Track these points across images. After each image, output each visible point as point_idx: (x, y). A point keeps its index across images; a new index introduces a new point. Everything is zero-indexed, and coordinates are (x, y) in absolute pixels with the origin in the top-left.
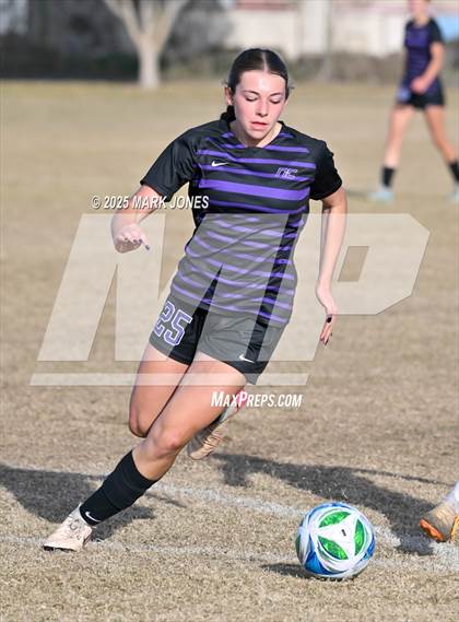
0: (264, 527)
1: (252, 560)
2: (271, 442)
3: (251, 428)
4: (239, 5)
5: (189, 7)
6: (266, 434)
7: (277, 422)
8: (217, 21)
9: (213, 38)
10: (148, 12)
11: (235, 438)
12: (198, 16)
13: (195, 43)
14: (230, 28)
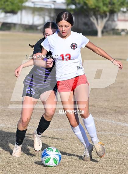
0: (123, 128)
1: (121, 135)
2: (124, 111)
3: (120, 108)
4: (118, 20)
5: (108, 20)
6: (124, 109)
7: (126, 106)
8: (114, 23)
9: (113, 27)
10: (99, 21)
11: (117, 110)
12: (110, 22)
13: (109, 28)
14: (116, 25)
